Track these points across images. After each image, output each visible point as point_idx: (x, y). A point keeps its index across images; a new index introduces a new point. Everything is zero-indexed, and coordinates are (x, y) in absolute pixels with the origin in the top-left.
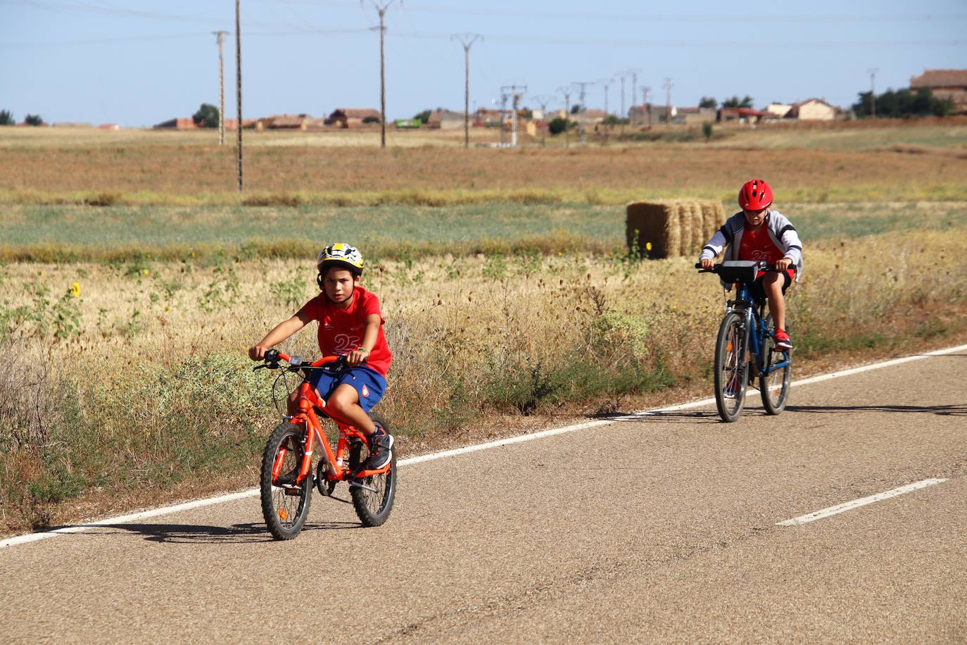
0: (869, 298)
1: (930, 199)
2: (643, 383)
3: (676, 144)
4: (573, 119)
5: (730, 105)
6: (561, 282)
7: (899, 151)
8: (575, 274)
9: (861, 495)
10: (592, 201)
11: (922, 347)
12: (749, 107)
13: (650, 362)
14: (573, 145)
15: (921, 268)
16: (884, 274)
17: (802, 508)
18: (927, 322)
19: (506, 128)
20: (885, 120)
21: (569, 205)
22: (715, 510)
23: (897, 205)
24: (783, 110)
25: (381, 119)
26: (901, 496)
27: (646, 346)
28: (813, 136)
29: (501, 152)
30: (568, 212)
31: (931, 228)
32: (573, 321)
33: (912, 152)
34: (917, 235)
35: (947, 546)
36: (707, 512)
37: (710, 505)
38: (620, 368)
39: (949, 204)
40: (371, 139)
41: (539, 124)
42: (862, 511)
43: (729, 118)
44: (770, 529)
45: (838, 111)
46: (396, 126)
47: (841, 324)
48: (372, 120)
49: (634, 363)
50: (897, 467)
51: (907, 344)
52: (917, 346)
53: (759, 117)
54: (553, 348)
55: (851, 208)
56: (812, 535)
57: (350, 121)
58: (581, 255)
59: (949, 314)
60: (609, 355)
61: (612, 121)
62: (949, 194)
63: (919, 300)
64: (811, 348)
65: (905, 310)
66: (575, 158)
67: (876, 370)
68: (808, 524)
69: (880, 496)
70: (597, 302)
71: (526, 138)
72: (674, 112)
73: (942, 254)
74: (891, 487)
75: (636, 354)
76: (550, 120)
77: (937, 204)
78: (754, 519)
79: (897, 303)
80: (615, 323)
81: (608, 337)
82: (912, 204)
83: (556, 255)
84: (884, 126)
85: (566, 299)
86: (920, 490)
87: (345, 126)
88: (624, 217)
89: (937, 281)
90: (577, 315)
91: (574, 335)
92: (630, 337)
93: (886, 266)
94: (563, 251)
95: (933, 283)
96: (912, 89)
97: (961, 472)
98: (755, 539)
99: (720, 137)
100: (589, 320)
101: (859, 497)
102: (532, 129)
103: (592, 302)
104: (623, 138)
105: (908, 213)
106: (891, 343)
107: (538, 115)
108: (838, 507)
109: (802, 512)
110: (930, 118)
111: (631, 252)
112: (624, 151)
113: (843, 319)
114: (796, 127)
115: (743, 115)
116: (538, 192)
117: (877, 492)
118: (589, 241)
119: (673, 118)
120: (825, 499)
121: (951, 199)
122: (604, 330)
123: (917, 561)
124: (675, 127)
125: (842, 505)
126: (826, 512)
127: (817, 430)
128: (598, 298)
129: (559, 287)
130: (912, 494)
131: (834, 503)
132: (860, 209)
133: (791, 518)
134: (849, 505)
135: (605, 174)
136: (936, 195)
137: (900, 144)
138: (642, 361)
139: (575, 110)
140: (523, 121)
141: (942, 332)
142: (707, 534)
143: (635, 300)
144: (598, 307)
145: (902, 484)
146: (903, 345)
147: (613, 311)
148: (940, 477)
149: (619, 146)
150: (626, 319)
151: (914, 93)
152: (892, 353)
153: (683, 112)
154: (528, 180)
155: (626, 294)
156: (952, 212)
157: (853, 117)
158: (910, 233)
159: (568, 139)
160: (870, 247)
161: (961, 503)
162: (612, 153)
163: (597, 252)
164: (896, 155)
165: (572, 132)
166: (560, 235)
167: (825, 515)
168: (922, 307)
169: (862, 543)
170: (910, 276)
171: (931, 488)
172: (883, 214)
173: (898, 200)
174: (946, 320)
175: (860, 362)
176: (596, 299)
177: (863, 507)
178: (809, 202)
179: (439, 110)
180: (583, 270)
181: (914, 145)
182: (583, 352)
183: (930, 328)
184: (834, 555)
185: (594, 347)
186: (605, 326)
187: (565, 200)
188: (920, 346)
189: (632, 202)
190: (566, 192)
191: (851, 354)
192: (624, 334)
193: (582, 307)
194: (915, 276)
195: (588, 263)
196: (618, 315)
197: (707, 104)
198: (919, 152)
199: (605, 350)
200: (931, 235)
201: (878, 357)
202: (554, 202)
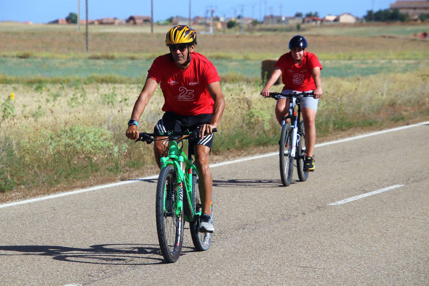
0: (370, 103)
1: (398, 59)
2: (268, 141)
3: (284, 33)
4: (238, 21)
5: (309, 16)
6: (232, 95)
7: (384, 37)
8: (238, 91)
9: (365, 192)
10: (246, 59)
11: (394, 125)
12: (318, 16)
13: (271, 132)
14: (238, 33)
15: (394, 90)
16: (377, 93)
17: (339, 197)
18: (396, 114)
19: (208, 25)
20: (378, 23)
21: (236, 61)
22: (300, 198)
23: (383, 61)
24: (332, 18)
25: (151, 20)
26: (383, 192)
27: (270, 125)
28: (346, 30)
29: (206, 36)
30: (235, 63)
31: (398, 72)
32: (237, 113)
33: (390, 37)
34: (392, 75)
35: (403, 215)
36: (297, 199)
37: (298, 196)
38: (258, 134)
39: (407, 61)
40: (147, 29)
41: (222, 23)
42: (366, 199)
43: (308, 22)
44: (325, 207)
45: (357, 19)
46: (158, 24)
47: (357, 115)
48: (147, 21)
49: (264, 132)
50: (382, 180)
51: (387, 124)
52: (392, 125)
53: (322, 21)
54: (228, 125)
55: (362, 63)
56: (343, 210)
57: (138, 21)
58: (241, 83)
59: (406, 111)
60: (253, 128)
61: (255, 23)
62: (407, 56)
63: (393, 105)
64: (344, 126)
65: (386, 109)
66: (239, 39)
67: (373, 136)
68: (342, 205)
69: (374, 193)
70: (248, 104)
71: (216, 30)
72: (283, 19)
73: (403, 84)
74: (379, 188)
75: (265, 128)
76: (227, 21)
77: (401, 61)
78: (317, 203)
79: (383, 105)
80: (256, 114)
81: (253, 120)
82: (390, 61)
83: (230, 83)
84: (378, 25)
85: (234, 103)
86: (392, 190)
87: (135, 23)
88: (260, 66)
89: (401, 96)
90: (239, 110)
91: (238, 119)
92: (263, 120)
93: (378, 89)
94: (233, 81)
95: (399, 97)
96: (391, 9)
97: (410, 182)
98: (318, 211)
99: (304, 30)
100: (244, 112)
101: (365, 193)
102: (219, 26)
103: (246, 104)
104: (260, 30)
105: (388, 65)
106: (380, 124)
107: (222, 19)
108: (355, 197)
109: (339, 199)
110: (398, 22)
111: (263, 82)
112: (261, 36)
113: (358, 113)
114: (338, 26)
115: (315, 20)
116: (222, 54)
117: (373, 190)
118: (245, 76)
119: (283, 22)
120: (349, 194)
121: (408, 59)
122: (251, 117)
123: (390, 222)
124: (284, 26)
125: (357, 196)
126: (350, 200)
127: (346, 163)
128: (249, 102)
129: (231, 97)
130: (388, 192)
131: (354, 196)
132: (367, 63)
133: (334, 202)
134: (361, 196)
135: (253, 46)
136: (401, 57)
137: (385, 34)
138: (268, 131)
139: (239, 17)
140: (216, 22)
141: (403, 119)
142: (296, 209)
143: (265, 104)
144: (249, 106)
145: (384, 187)
146: (385, 124)
147: (255, 109)
148: (401, 184)
149: (258, 34)
150: (261, 112)
151: (391, 11)
152: (380, 128)
153: (287, 19)
154: (217, 49)
155: (261, 101)
156: (408, 65)
157: (364, 22)
158: (389, 74)
159: (236, 30)
160: (371, 80)
161: (410, 196)
162: (255, 37)
163: (248, 82)
164: (382, 39)
165: (237, 27)
166: (232, 74)
167: (349, 201)
168: (394, 107)
169: (366, 213)
170: (389, 94)
171: (397, 189)
172: (378, 65)
173: (384, 59)
174: (405, 113)
175: (366, 132)
176: (247, 103)
177: (366, 197)
178: (344, 60)
179: (177, 17)
180: (242, 90)
181: (392, 35)
182: (242, 127)
183: (397, 117)
184: (353, 219)
185: (247, 125)
186: (251, 115)
187: (234, 58)
189: (264, 59)
190: (235, 55)
191: (362, 129)
192: (260, 119)
193: (242, 106)
194: (391, 93)
195: (244, 87)
196: (257, 110)
197: (298, 15)
198: (394, 38)
199: (252, 126)
200: (398, 75)
201: (374, 130)
202: (229, 59)
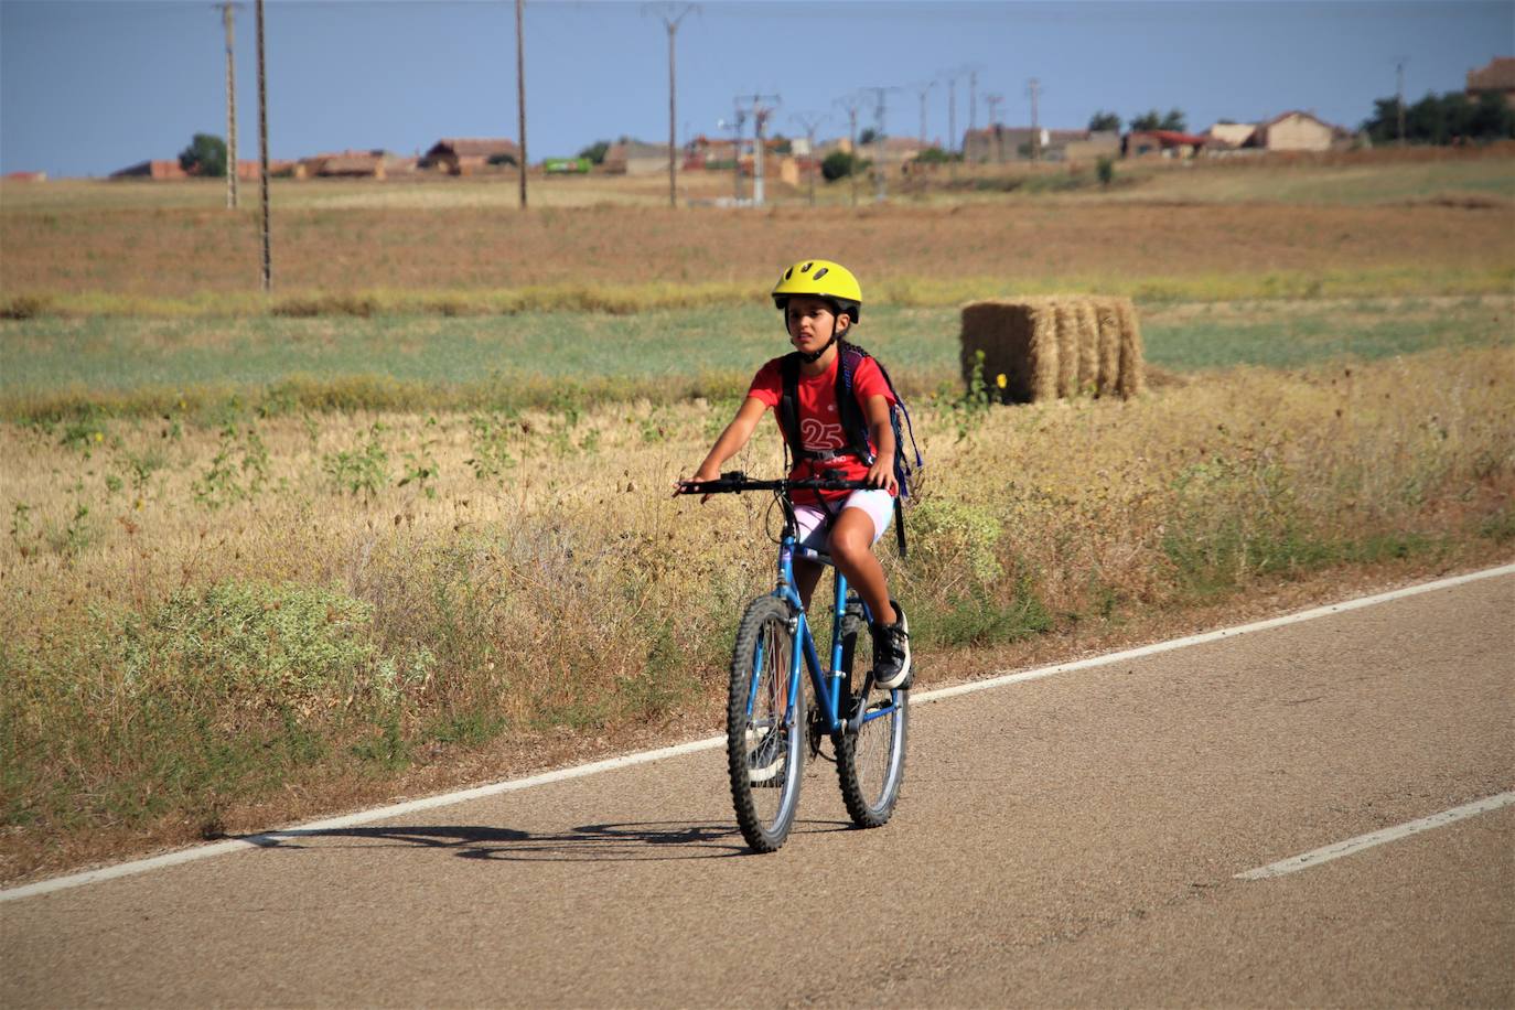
0: (1397, 469)
1: (1504, 291)
2: (993, 626)
3: (1049, 196)
4: (863, 153)
5: (1145, 125)
7: (1449, 204)
9: (1385, 822)
10: (899, 301)
11: (1494, 556)
12: (1179, 128)
13: (1005, 589)
14: (863, 201)
15: (1491, 415)
16: (1424, 426)
17: (1281, 846)
18: (1501, 511)
19: (744, 172)
20: (1422, 148)
22: (1124, 852)
23: (1446, 302)
24: (1239, 134)
25: (518, 158)
26: (1457, 824)
27: (998, 560)
28: (1296, 178)
29: (737, 214)
31: (1507, 342)
33: (1471, 205)
34: (1482, 354)
36: (1111, 856)
37: (1116, 844)
38: (952, 600)
40: (502, 194)
41: (803, 164)
42: (1387, 851)
43: (1143, 149)
44: (1225, 887)
45: (1339, 134)
46: (546, 170)
47: (1347, 516)
48: (504, 160)
49: (977, 590)
50: (1450, 771)
51: (1466, 551)
52: (1485, 554)
53: (1198, 144)
55: (1362, 309)
56: (1298, 895)
57: (466, 163)
60: (933, 576)
61: (933, 156)
63: (1487, 472)
64: (1293, 559)
65: (1462, 490)
66: (868, 224)
67: (1411, 598)
68: (1292, 875)
69: (1420, 825)
71: (779, 189)
72: (1045, 139)
74: (1439, 807)
75: (980, 574)
76: (822, 155)
78: (1194, 868)
79: (1447, 477)
80: (942, 520)
81: (929, 544)
82: (1473, 300)
84: (1421, 159)
86: (1491, 814)
87: (455, 171)
88: (957, 328)
92: (970, 544)
93: (1428, 411)
96: (1471, 92)
98: (1197, 903)
99: (1128, 182)
101: (1382, 826)
102: (791, 174)
104: (955, 186)
105: (1465, 316)
106: (1437, 550)
107: (801, 148)
108: (1344, 844)
109: (1281, 853)
110: (1504, 144)
111: (969, 392)
112: (957, 210)
113: (1351, 507)
114: (1263, 163)
115: (1168, 144)
117: (1415, 816)
119: (1044, 150)
120: (1321, 831)
122: (923, 532)
124: (1047, 167)
125: (1351, 841)
126: (1324, 854)
127: (1304, 707)
130: (1477, 821)
131: (1338, 838)
132: (1380, 310)
133: (1261, 864)
134: (1365, 841)
135: (921, 251)
137: (1452, 193)
138: (991, 586)
139: (868, 138)
140: (776, 158)
142: (1111, 895)
143: (978, 477)
144: (913, 489)
145: (1458, 802)
146: (1458, 553)
147: (939, 499)
149: (947, 201)
150: (963, 511)
151: (1474, 100)
152: (1439, 567)
153: (1061, 139)
155: (962, 466)
157: (1366, 143)
158: (1470, 352)
159: (856, 190)
160: (1398, 377)
162: (934, 215)
163: (909, 392)
164: (1442, 211)
165: (861, 177)
167: (1322, 860)
168: (1491, 484)
169: (1388, 909)
170: (1469, 429)
173: (1447, 292)
175: (1382, 583)
178: (1288, 298)
179: (623, 142)
181: (1477, 194)
183: (1508, 520)
184: (1338, 931)
185: (906, 563)
186: (924, 525)
188: (1490, 553)
189: (971, 302)
191: (1365, 571)
192: (959, 539)
194: (1479, 428)
196: (947, 505)
197: (1103, 124)
198: (1485, 205)
199: (926, 567)
201: (1413, 575)
